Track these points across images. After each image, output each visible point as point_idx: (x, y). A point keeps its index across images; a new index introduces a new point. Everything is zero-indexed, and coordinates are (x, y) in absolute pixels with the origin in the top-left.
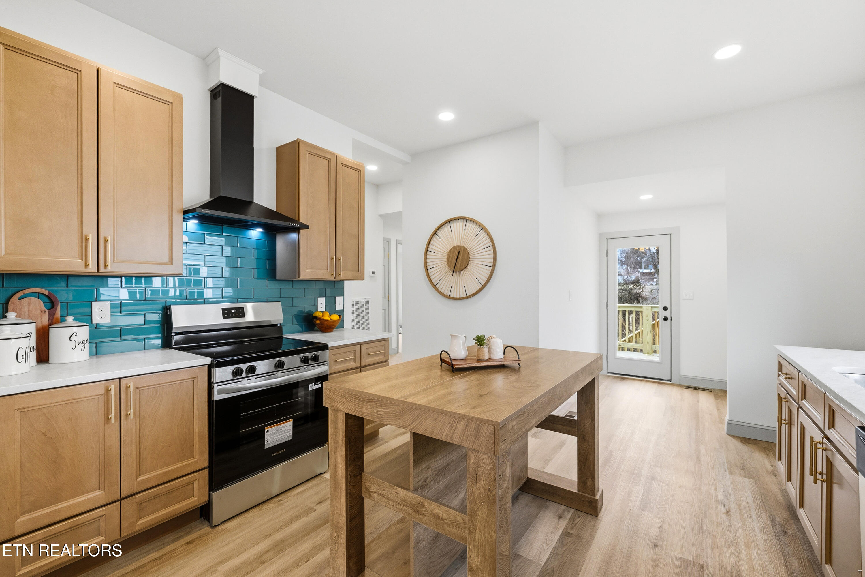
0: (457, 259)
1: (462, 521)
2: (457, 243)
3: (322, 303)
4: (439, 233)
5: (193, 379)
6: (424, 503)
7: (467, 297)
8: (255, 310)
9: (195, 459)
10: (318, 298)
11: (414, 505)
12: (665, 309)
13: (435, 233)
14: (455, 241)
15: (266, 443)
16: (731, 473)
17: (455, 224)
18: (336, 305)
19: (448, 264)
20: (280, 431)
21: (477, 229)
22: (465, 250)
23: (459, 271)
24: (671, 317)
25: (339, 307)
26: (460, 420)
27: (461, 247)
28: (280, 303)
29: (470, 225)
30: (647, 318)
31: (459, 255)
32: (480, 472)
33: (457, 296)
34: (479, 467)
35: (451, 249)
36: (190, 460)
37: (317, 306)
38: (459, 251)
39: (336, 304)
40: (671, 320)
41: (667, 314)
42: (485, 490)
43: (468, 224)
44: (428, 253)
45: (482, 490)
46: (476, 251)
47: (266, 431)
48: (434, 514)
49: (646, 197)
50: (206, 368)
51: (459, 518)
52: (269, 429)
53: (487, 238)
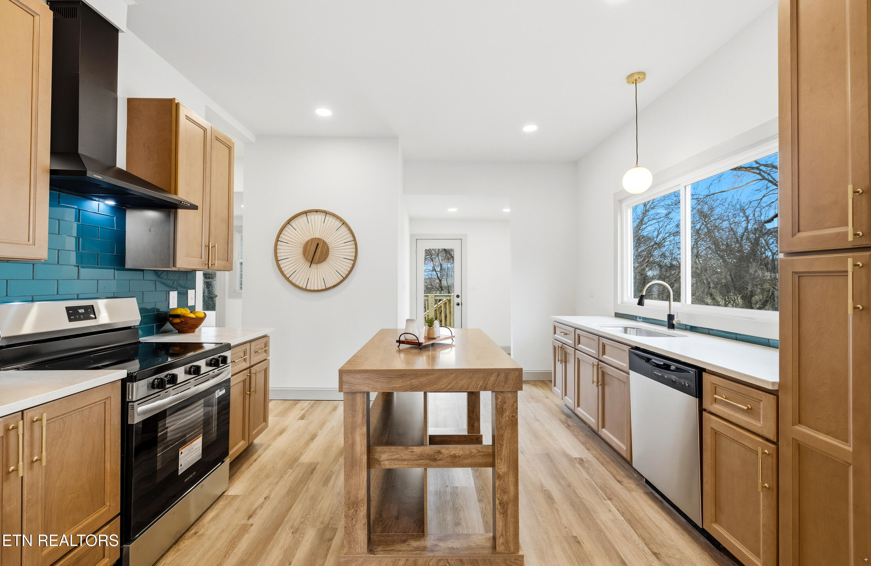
0: (315, 251)
1: (476, 451)
2: (317, 235)
3: (174, 296)
4: (293, 223)
5: (104, 401)
6: (441, 450)
7: (306, 290)
8: (108, 308)
9: (107, 507)
10: (170, 292)
11: (431, 456)
12: (458, 296)
13: (289, 222)
14: (312, 234)
15: (180, 468)
16: (529, 402)
17: (312, 217)
18: (187, 301)
19: (304, 255)
20: (192, 450)
21: (338, 223)
22: (324, 243)
23: (317, 264)
24: (462, 303)
25: (191, 303)
26: (492, 374)
27: (320, 239)
28: (135, 299)
29: (329, 219)
30: (432, 305)
31: (318, 247)
32: (505, 406)
33: (310, 287)
34: (505, 403)
35: (308, 242)
36: (100, 511)
37: (169, 302)
38: (318, 244)
39: (187, 299)
40: (462, 305)
41: (458, 300)
42: (509, 418)
43: (327, 218)
44: (279, 243)
45: (507, 418)
46: (336, 244)
47: (180, 452)
48: (451, 456)
49: (453, 210)
50: (120, 383)
51: (473, 450)
52: (182, 451)
53: (347, 233)
